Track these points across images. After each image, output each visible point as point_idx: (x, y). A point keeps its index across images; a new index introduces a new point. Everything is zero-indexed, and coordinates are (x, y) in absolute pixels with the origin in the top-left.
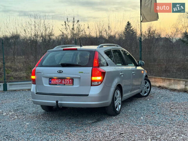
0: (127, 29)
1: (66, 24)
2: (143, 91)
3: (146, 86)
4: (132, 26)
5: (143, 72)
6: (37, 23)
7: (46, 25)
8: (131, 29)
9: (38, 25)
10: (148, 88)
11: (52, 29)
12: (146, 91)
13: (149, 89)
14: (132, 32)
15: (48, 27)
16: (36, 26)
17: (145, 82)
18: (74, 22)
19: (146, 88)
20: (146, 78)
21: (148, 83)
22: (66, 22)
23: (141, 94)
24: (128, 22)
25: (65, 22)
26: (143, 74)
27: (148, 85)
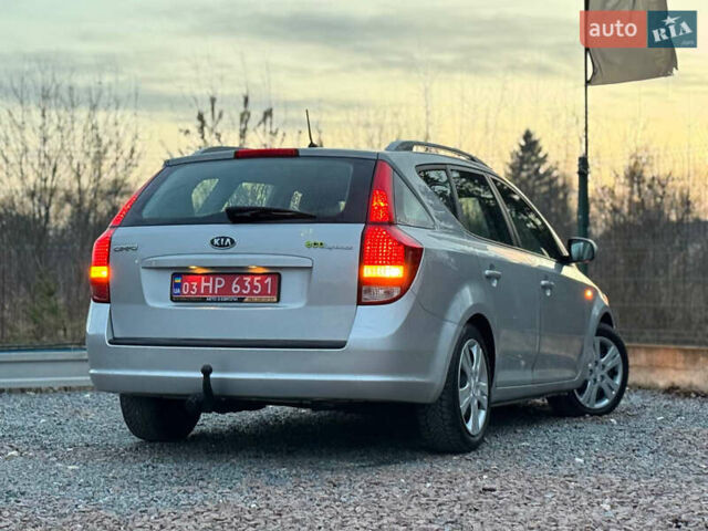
0: (521, 169)
1: (202, 128)
2: (591, 389)
3: (604, 366)
4: (546, 156)
5: (589, 293)
6: (56, 120)
7: (101, 131)
8: (542, 171)
9: (59, 128)
10: (613, 373)
11: (132, 151)
12: (606, 390)
13: (618, 381)
14: (544, 189)
15: (111, 143)
16: (49, 133)
17: (598, 345)
18: (245, 117)
19: (604, 373)
20: (607, 327)
21: (613, 349)
22: (208, 117)
23: (581, 399)
24: (527, 136)
25: (201, 117)
26: (591, 303)
27: (612, 358)
